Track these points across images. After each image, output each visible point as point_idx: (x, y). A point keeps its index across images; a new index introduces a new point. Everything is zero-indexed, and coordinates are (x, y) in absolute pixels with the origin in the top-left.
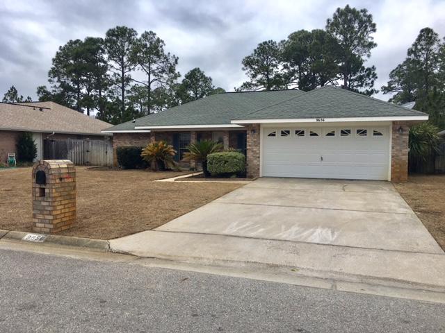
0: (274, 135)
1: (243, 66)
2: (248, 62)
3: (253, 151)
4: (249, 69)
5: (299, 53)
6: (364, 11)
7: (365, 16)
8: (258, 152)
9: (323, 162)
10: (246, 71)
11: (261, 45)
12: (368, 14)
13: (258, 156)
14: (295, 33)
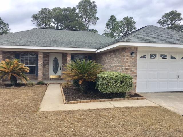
0: (145, 58)
1: (32, 19)
2: (35, 18)
3: (131, 71)
4: (35, 22)
5: (63, 17)
6: (94, 2)
7: (94, 4)
8: (135, 71)
9: (179, 79)
10: (34, 22)
11: (42, 9)
12: (95, 4)
13: (135, 74)
14: (55, 8)
